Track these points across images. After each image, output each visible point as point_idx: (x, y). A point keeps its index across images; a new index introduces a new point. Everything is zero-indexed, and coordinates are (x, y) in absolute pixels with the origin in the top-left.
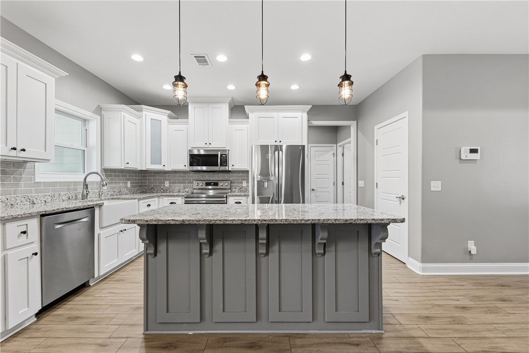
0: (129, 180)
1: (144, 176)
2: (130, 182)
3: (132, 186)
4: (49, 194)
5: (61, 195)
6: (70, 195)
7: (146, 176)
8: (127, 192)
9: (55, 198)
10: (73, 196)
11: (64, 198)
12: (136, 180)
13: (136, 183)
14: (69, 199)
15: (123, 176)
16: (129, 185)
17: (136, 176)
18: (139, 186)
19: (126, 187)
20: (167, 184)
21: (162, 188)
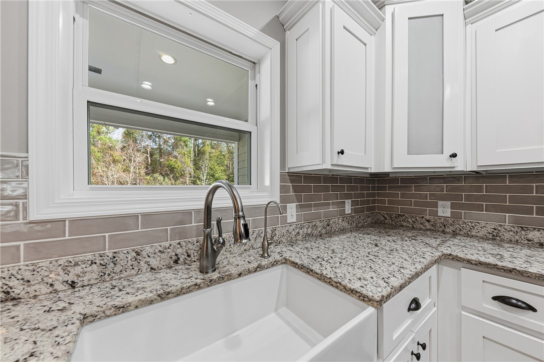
0: (348, 197)
1: (379, 188)
2: (350, 201)
3: (355, 211)
4: (89, 256)
5: (144, 253)
6: (179, 251)
7: (384, 188)
8: (345, 224)
9: (118, 269)
10: (191, 252)
11: (154, 263)
12: (362, 195)
13: (362, 203)
14: (176, 262)
15: (334, 189)
16: (348, 209)
17: (362, 189)
18: (369, 209)
19: (342, 213)
20: (444, 210)
21: (428, 217)
